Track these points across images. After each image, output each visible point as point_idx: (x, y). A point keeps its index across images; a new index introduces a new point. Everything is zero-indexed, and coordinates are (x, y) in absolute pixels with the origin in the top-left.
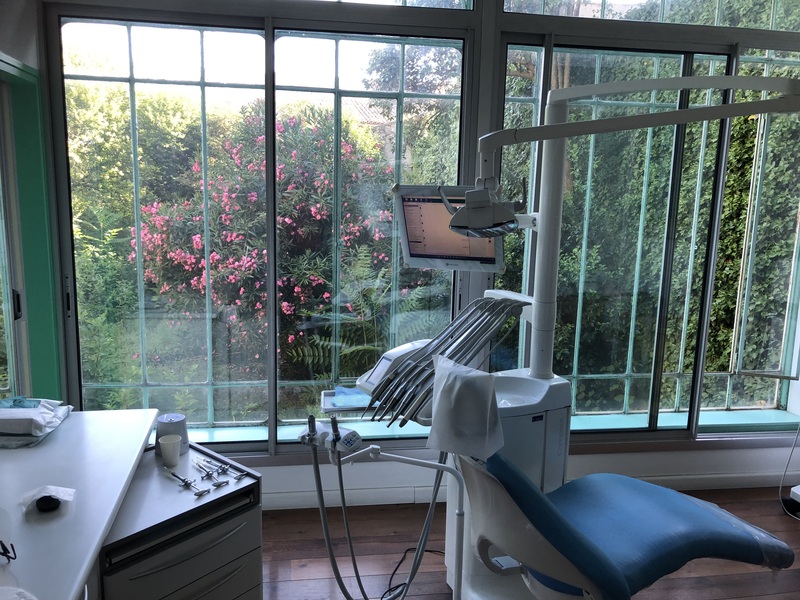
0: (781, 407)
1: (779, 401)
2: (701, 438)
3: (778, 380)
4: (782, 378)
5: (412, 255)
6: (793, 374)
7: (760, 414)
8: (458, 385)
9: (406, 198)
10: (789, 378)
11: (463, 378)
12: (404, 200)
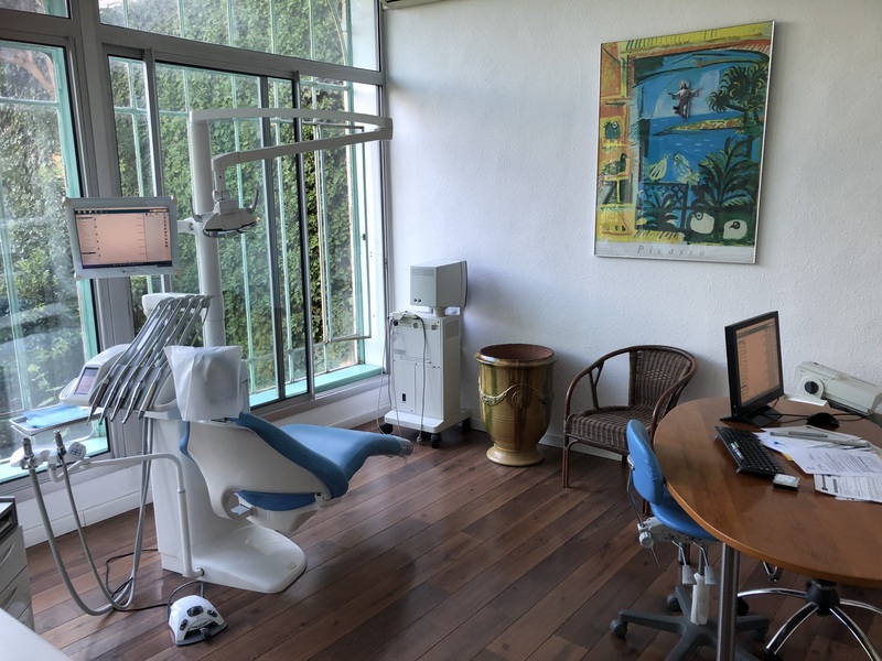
0: (361, 362)
1: (359, 358)
2: (318, 396)
3: (356, 341)
4: (358, 339)
5: (84, 267)
6: (366, 334)
7: (348, 370)
8: (208, 363)
9: (79, 210)
10: (364, 338)
11: (212, 355)
12: (76, 213)
